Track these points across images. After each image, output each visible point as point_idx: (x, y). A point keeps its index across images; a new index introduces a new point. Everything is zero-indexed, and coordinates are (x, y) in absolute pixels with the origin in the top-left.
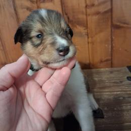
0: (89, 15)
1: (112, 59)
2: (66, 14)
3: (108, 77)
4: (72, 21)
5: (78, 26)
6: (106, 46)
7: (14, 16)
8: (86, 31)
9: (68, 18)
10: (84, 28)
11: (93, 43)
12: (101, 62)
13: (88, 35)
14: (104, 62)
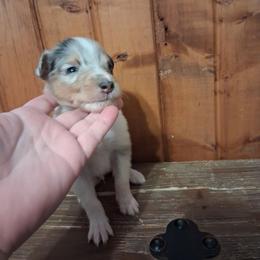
0: (221, 21)
2: (162, 20)
4: (177, 36)
5: (189, 49)
7: (30, 22)
8: (211, 62)
9: (166, 29)
10: (207, 55)
11: (227, 93)
12: (247, 141)
13: (215, 73)
14: (254, 141)
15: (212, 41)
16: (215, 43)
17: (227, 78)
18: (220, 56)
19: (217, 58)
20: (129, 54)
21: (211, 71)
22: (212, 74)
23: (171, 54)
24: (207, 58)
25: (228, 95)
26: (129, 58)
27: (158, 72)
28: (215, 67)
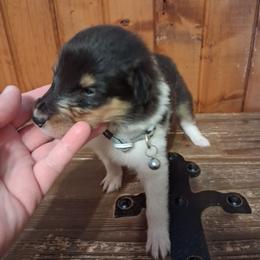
1: (245, 94)
5: (183, 19)
6: (238, 66)
8: (199, 31)
9: (164, 0)
10: (197, 25)
12: (223, 99)
13: (202, 41)
14: (228, 99)
15: (202, 13)
16: (204, 16)
17: (211, 46)
18: (207, 26)
19: (205, 28)
20: (131, 19)
21: (198, 39)
22: (200, 42)
23: (168, 22)
24: (197, 27)
25: (211, 61)
26: (131, 24)
27: (155, 37)
28: (203, 36)
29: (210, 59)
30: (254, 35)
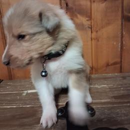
0: (94, 2)
1: (121, 61)
3: (121, 83)
4: (72, 8)
5: (78, 15)
6: (115, 44)
8: (89, 23)
10: (87, 19)
12: (108, 65)
13: (91, 28)
14: (111, 65)
15: (90, 12)
17: (97, 31)
18: (94, 20)
21: (89, 27)
22: (90, 29)
24: (87, 20)
25: (98, 41)
28: (91, 26)
29: (97, 39)
30: (122, 24)
